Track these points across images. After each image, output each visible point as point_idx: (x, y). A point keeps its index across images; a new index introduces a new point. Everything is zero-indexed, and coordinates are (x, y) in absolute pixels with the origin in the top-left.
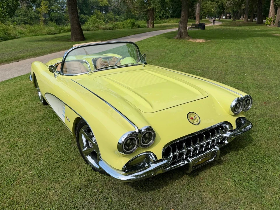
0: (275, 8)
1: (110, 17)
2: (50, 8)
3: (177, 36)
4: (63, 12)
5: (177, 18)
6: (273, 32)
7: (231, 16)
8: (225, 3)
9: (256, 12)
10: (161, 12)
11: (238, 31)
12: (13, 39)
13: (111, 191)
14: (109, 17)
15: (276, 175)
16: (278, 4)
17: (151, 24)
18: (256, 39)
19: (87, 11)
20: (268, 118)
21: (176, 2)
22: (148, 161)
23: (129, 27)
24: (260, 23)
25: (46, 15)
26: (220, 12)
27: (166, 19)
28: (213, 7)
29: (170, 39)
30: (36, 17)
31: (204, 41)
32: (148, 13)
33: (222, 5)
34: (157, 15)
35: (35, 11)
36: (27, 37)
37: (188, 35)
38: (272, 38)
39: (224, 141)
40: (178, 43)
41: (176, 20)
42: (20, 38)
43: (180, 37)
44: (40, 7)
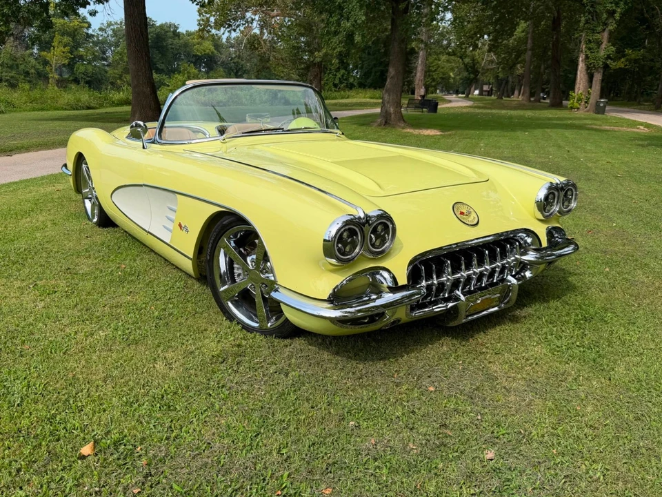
0: (588, 73)
2: (75, 53)
3: (379, 120)
4: (104, 65)
5: (373, 89)
6: (587, 122)
7: (492, 89)
8: (479, 60)
9: (548, 82)
10: (338, 74)
11: (511, 118)
13: (293, 360)
15: (633, 340)
16: (594, 66)
18: (553, 133)
19: (163, 65)
20: (599, 254)
21: (371, 53)
22: (377, 289)
23: (265, 102)
24: (557, 105)
25: (64, 69)
26: (469, 79)
27: (348, 91)
28: (452, 69)
29: (362, 127)
30: (38, 73)
31: (439, 133)
32: (309, 74)
33: (474, 65)
34: (327, 80)
35: (36, 59)
36: (20, 111)
37: (404, 120)
38: (587, 132)
39: (524, 273)
40: (383, 134)
41: (370, 92)
43: (386, 122)
44: (50, 49)
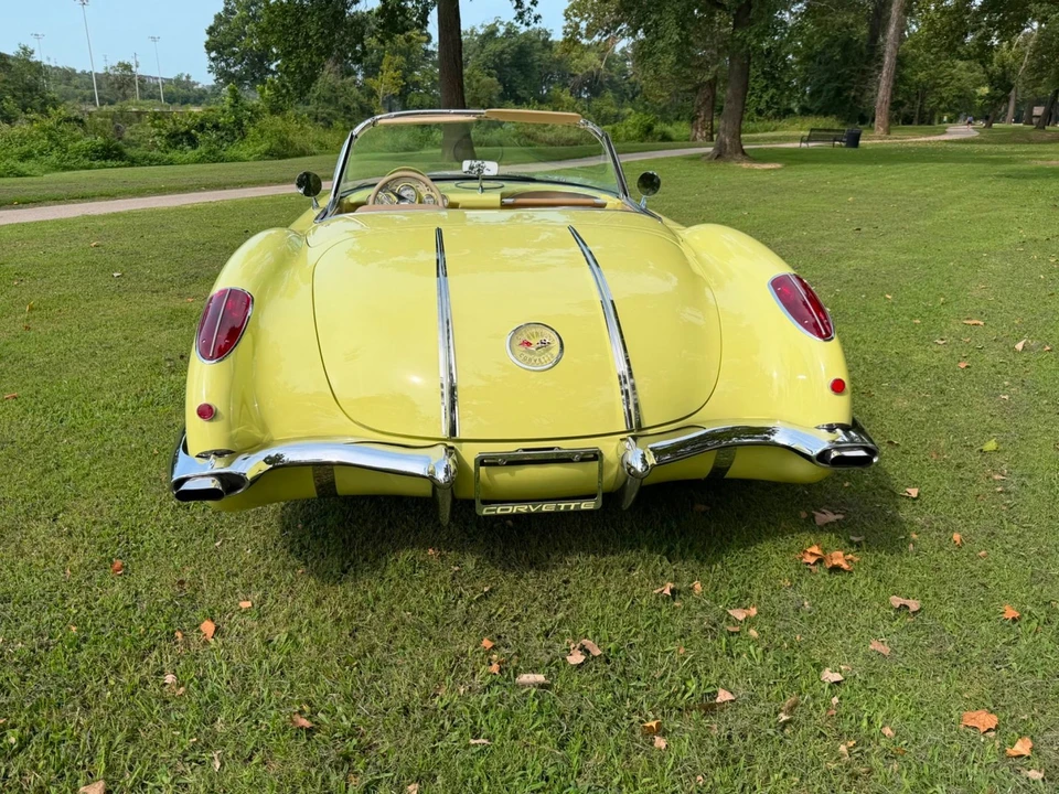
1: (603, 112)
2: (409, 79)
3: (712, 153)
10: (764, 95)
12: (298, 156)
14: (599, 111)
17: (703, 129)
19: (526, 89)
25: (395, 100)
27: (779, 120)
30: (361, 108)
35: (360, 88)
37: (743, 153)
42: (314, 154)
43: (718, 156)
44: (377, 75)
